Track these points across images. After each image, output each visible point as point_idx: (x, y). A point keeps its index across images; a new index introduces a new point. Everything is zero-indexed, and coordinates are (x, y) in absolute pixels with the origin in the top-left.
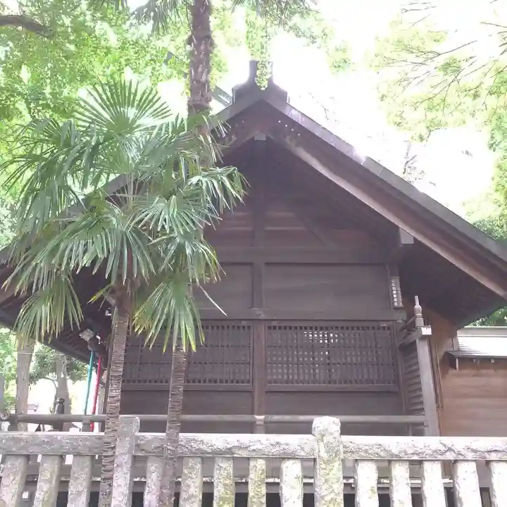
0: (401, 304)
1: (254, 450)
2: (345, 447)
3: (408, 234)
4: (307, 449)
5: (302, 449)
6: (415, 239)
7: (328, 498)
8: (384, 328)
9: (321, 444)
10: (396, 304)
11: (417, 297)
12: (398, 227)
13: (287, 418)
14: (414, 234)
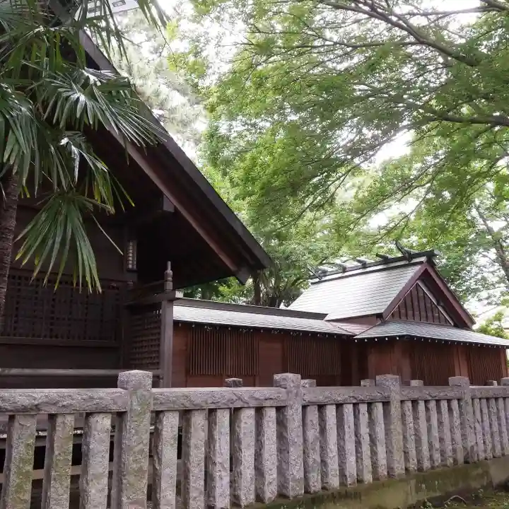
0: (135, 267)
1: (63, 406)
2: (155, 399)
3: (170, 203)
4: (120, 403)
5: (115, 403)
6: (175, 208)
7: (137, 449)
8: (113, 287)
9: (134, 397)
10: (130, 266)
11: (169, 263)
12: (161, 194)
13: (27, 371)
14: (175, 203)
